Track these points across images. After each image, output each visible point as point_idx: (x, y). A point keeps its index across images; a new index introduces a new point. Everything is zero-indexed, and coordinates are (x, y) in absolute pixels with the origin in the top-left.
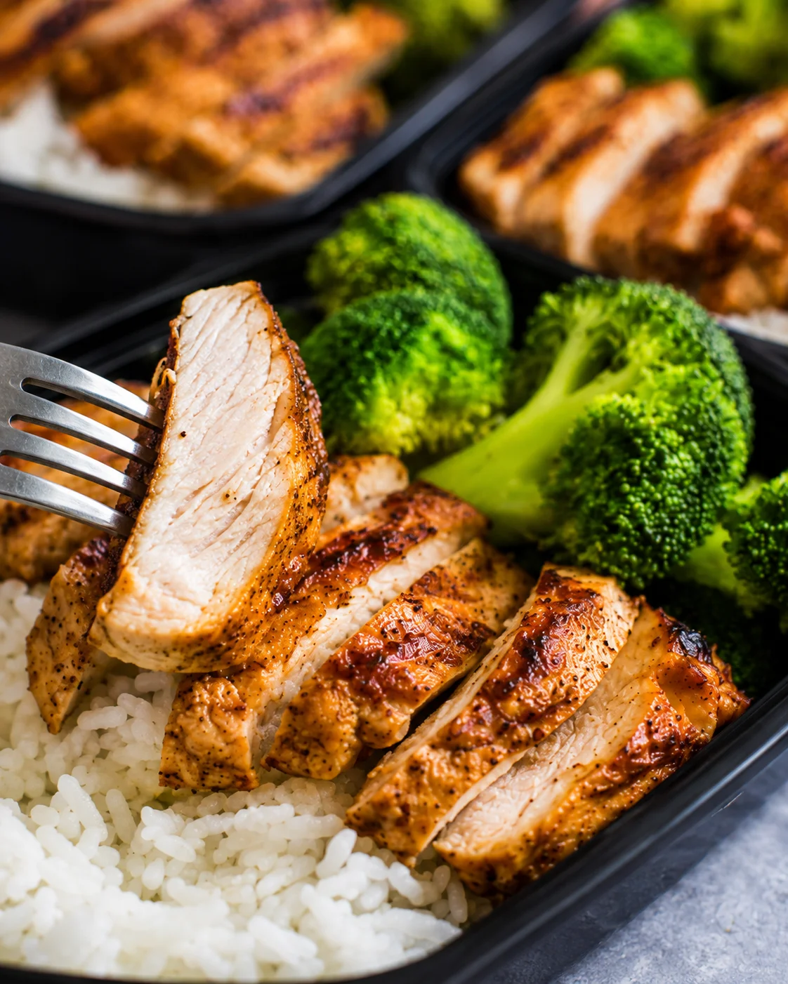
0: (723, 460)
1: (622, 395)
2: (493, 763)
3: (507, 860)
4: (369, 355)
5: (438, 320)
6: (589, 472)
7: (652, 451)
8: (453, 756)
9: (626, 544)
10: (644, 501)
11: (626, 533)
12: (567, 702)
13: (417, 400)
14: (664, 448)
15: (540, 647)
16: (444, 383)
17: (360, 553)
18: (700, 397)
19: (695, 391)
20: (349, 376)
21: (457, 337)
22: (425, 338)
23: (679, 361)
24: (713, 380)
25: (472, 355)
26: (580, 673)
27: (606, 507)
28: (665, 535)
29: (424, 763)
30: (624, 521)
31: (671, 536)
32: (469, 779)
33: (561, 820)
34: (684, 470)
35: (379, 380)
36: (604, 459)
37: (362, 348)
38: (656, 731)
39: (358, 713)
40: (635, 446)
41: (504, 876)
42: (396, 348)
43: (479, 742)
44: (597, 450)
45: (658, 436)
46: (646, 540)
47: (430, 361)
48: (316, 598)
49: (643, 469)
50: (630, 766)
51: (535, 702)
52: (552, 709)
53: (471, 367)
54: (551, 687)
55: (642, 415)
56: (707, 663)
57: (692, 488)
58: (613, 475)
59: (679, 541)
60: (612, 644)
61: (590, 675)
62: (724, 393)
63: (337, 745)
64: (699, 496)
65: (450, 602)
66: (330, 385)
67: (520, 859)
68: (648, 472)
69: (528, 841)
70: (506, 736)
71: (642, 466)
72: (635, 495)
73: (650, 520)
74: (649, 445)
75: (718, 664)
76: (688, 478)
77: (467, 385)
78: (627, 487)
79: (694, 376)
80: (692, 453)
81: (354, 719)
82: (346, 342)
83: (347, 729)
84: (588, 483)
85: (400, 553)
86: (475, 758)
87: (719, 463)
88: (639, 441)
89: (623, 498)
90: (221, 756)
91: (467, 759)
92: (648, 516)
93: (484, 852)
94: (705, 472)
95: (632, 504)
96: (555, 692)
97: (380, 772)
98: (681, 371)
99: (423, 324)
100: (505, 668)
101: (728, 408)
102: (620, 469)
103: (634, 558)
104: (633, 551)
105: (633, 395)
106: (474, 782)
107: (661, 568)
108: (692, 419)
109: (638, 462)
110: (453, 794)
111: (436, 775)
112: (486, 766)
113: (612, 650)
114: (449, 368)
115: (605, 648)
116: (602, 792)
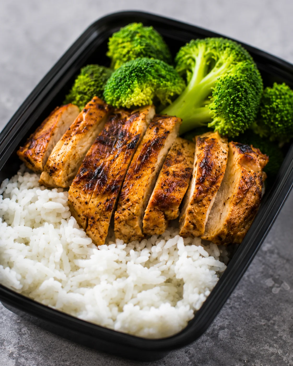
2: (210, 200)
3: (222, 233)
8: (198, 204)
12: (220, 174)
26: (220, 165)
29: (191, 210)
32: (206, 208)
33: (231, 215)
38: (245, 178)
39: (164, 214)
41: (224, 237)
43: (203, 197)
48: (145, 173)
50: (243, 191)
51: (212, 179)
52: (217, 178)
54: (214, 173)
56: (251, 152)
60: (225, 151)
61: (223, 164)
63: (161, 224)
65: (176, 165)
67: (226, 231)
69: (225, 225)
70: (209, 191)
75: (255, 150)
81: (163, 216)
83: (162, 219)
85: (163, 145)
86: (204, 202)
90: (133, 234)
91: (203, 203)
95: (241, 107)
96: (216, 173)
97: (181, 219)
106: (208, 208)
110: (204, 214)
111: (197, 211)
112: (208, 202)
113: (226, 153)
114: (160, 80)
115: (224, 154)
116: (239, 202)
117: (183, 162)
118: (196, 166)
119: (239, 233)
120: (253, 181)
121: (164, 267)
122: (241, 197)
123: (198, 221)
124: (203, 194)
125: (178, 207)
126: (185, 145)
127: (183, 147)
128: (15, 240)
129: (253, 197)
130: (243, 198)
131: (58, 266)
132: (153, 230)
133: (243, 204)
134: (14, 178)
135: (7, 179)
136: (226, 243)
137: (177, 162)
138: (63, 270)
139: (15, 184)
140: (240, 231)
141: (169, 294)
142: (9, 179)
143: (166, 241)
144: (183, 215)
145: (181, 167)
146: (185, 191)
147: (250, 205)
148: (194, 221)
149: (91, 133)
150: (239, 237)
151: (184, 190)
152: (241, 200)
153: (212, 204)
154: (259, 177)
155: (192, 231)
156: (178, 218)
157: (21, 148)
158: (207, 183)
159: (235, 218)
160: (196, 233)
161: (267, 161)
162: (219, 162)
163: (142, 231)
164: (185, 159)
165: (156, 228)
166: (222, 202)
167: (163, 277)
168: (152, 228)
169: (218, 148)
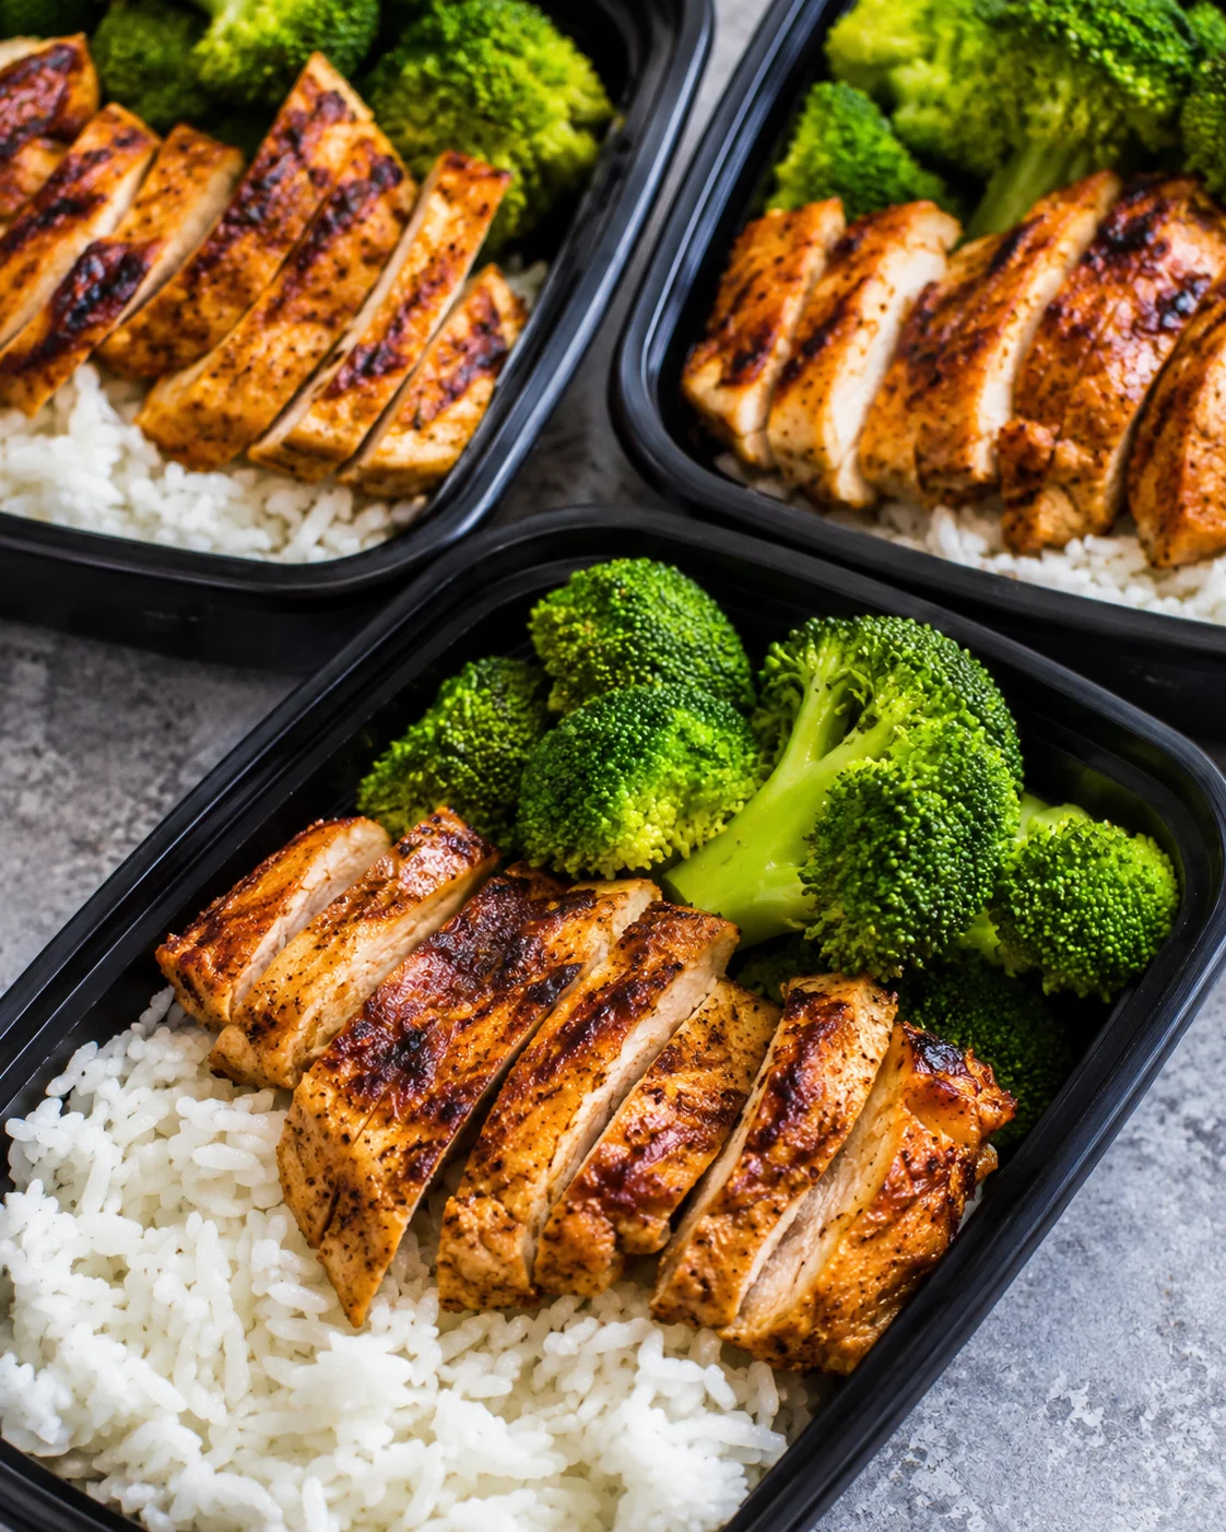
0: (994, 816)
1: (877, 760)
2: (777, 1212)
3: (792, 1329)
4: (610, 765)
5: (681, 717)
6: (849, 847)
7: (918, 820)
8: (734, 1219)
9: (904, 925)
10: (916, 875)
11: (900, 912)
12: (835, 1132)
13: (666, 808)
14: (930, 815)
15: (794, 1083)
16: (696, 787)
17: (607, 1017)
18: (962, 752)
19: (956, 746)
20: (590, 791)
21: (704, 734)
22: (670, 740)
23: (935, 712)
24: (973, 730)
25: (722, 750)
26: (842, 1097)
27: (875, 886)
28: (940, 909)
29: (707, 1234)
30: (895, 899)
31: (948, 908)
32: (759, 1235)
33: (835, 1276)
34: (954, 835)
35: (623, 791)
36: (866, 832)
37: (603, 758)
38: (913, 1160)
39: (614, 1229)
40: (899, 815)
41: (794, 1346)
42: (639, 755)
43: (758, 1197)
44: (857, 822)
45: (920, 800)
46: (921, 917)
47: (678, 764)
48: (569, 1086)
49: (910, 841)
50: (893, 1202)
51: (803, 1141)
52: (822, 1143)
53: (722, 764)
54: (815, 1121)
55: (902, 778)
56: (959, 1073)
57: (965, 854)
58: (878, 849)
59: (957, 914)
60: (871, 1054)
61: (854, 1097)
62: (989, 742)
63: (598, 1264)
64: (973, 861)
66: (570, 801)
67: (804, 1324)
68: (915, 843)
69: (806, 1305)
70: (783, 1182)
71: (908, 836)
72: (906, 871)
73: (923, 894)
74: (912, 812)
75: (976, 1069)
76: (959, 843)
77: (719, 784)
78: (894, 862)
79: (952, 730)
80: (960, 816)
81: (611, 1236)
82: (584, 752)
83: (606, 1247)
84: (851, 861)
85: (649, 1005)
86: (757, 1214)
87: (991, 822)
88: (901, 808)
89: (892, 875)
90: (497, 1280)
91: (751, 1217)
92: (922, 891)
93: (766, 1326)
94: (976, 834)
95: (903, 880)
96: (821, 1123)
97: (669, 1258)
98: (937, 723)
99: (665, 723)
100: (763, 1116)
101: (994, 758)
102: (885, 843)
103: (911, 939)
104: (909, 931)
105: (889, 758)
106: (766, 1236)
107: (941, 943)
108: (955, 779)
109: (903, 833)
110: (745, 1253)
111: (724, 1241)
112: (771, 1219)
113: (872, 1061)
114: (698, 769)
115: (863, 1061)
116: (872, 1237)
117: (720, 1070)
118: (760, 1086)
119: (849, 1341)
120: (939, 1172)
121: (570, 1423)
122: (884, 1218)
123: (722, 1277)
124: (759, 1188)
125: (667, 1214)
126: (743, 1012)
127: (735, 1017)
128: (77, 1264)
129: (927, 1227)
130: (889, 1225)
131: (208, 1373)
132: (570, 1277)
133: (887, 1244)
134: (117, 1043)
135: (93, 1044)
136: (799, 1365)
137: (702, 1064)
138: (223, 1387)
139: (115, 1066)
140: (854, 1332)
141: (568, 1516)
142: (100, 1046)
143: (603, 1324)
144: (680, 1244)
145: (711, 1083)
146: (705, 1167)
147: (910, 1252)
148: (710, 1273)
149: (413, 923)
150: (845, 1354)
151: (699, 1160)
152: (881, 1232)
153: (783, 1224)
154: (962, 1161)
155: (694, 1306)
156: (661, 1252)
157: (172, 937)
158: (781, 1152)
159: (847, 1289)
160: (706, 1313)
161: (1006, 1117)
162: (841, 1087)
163: (532, 1274)
164: (729, 1058)
165: (578, 1272)
166: (819, 1224)
167: (559, 1456)
168: (567, 1271)
169: (849, 1037)
